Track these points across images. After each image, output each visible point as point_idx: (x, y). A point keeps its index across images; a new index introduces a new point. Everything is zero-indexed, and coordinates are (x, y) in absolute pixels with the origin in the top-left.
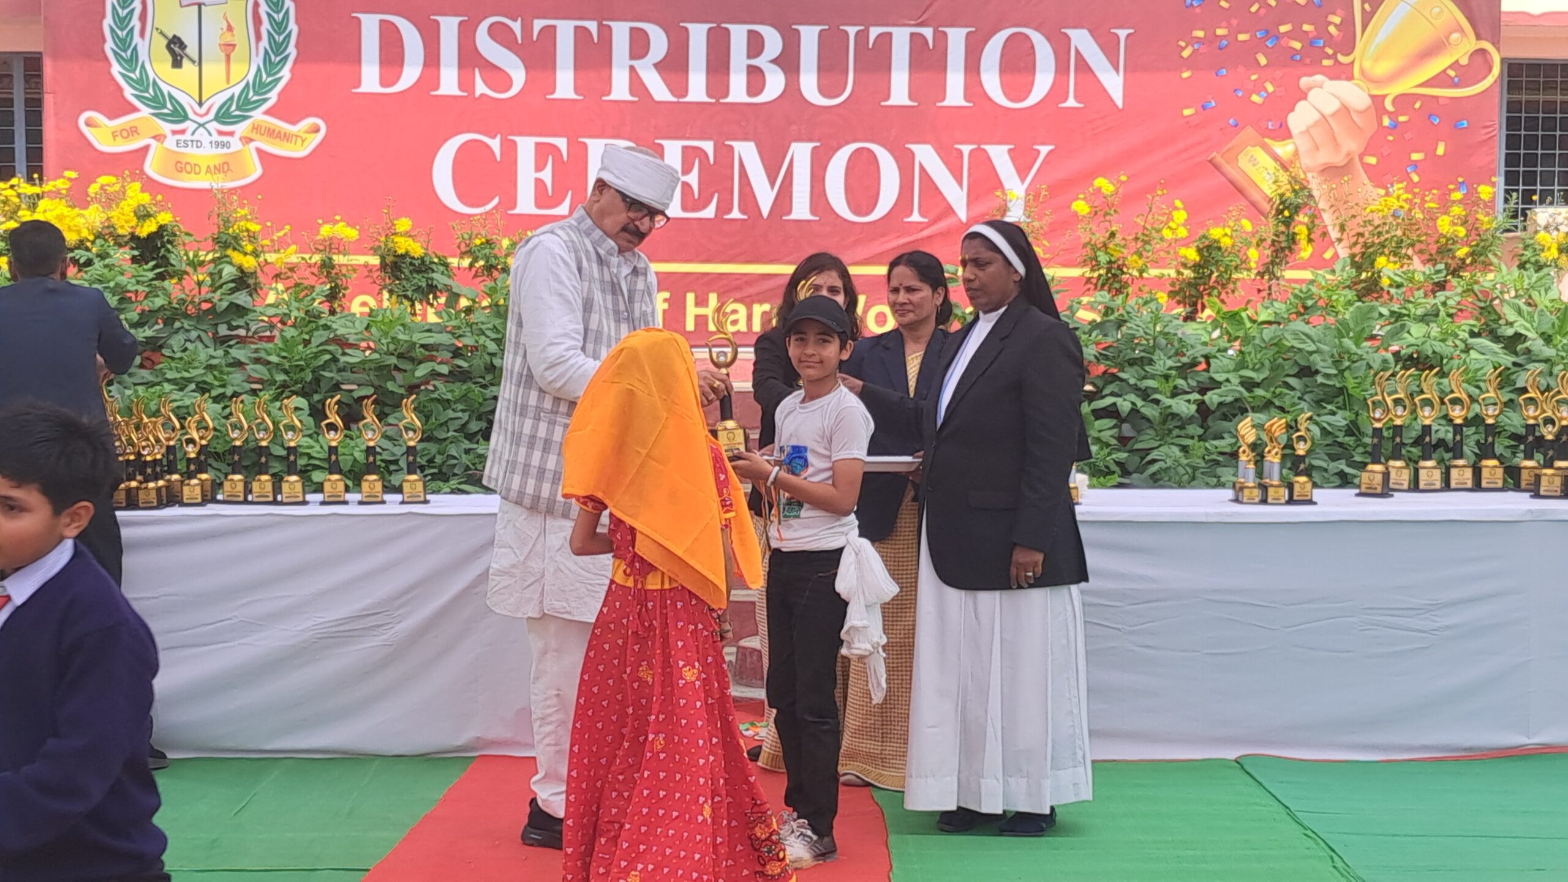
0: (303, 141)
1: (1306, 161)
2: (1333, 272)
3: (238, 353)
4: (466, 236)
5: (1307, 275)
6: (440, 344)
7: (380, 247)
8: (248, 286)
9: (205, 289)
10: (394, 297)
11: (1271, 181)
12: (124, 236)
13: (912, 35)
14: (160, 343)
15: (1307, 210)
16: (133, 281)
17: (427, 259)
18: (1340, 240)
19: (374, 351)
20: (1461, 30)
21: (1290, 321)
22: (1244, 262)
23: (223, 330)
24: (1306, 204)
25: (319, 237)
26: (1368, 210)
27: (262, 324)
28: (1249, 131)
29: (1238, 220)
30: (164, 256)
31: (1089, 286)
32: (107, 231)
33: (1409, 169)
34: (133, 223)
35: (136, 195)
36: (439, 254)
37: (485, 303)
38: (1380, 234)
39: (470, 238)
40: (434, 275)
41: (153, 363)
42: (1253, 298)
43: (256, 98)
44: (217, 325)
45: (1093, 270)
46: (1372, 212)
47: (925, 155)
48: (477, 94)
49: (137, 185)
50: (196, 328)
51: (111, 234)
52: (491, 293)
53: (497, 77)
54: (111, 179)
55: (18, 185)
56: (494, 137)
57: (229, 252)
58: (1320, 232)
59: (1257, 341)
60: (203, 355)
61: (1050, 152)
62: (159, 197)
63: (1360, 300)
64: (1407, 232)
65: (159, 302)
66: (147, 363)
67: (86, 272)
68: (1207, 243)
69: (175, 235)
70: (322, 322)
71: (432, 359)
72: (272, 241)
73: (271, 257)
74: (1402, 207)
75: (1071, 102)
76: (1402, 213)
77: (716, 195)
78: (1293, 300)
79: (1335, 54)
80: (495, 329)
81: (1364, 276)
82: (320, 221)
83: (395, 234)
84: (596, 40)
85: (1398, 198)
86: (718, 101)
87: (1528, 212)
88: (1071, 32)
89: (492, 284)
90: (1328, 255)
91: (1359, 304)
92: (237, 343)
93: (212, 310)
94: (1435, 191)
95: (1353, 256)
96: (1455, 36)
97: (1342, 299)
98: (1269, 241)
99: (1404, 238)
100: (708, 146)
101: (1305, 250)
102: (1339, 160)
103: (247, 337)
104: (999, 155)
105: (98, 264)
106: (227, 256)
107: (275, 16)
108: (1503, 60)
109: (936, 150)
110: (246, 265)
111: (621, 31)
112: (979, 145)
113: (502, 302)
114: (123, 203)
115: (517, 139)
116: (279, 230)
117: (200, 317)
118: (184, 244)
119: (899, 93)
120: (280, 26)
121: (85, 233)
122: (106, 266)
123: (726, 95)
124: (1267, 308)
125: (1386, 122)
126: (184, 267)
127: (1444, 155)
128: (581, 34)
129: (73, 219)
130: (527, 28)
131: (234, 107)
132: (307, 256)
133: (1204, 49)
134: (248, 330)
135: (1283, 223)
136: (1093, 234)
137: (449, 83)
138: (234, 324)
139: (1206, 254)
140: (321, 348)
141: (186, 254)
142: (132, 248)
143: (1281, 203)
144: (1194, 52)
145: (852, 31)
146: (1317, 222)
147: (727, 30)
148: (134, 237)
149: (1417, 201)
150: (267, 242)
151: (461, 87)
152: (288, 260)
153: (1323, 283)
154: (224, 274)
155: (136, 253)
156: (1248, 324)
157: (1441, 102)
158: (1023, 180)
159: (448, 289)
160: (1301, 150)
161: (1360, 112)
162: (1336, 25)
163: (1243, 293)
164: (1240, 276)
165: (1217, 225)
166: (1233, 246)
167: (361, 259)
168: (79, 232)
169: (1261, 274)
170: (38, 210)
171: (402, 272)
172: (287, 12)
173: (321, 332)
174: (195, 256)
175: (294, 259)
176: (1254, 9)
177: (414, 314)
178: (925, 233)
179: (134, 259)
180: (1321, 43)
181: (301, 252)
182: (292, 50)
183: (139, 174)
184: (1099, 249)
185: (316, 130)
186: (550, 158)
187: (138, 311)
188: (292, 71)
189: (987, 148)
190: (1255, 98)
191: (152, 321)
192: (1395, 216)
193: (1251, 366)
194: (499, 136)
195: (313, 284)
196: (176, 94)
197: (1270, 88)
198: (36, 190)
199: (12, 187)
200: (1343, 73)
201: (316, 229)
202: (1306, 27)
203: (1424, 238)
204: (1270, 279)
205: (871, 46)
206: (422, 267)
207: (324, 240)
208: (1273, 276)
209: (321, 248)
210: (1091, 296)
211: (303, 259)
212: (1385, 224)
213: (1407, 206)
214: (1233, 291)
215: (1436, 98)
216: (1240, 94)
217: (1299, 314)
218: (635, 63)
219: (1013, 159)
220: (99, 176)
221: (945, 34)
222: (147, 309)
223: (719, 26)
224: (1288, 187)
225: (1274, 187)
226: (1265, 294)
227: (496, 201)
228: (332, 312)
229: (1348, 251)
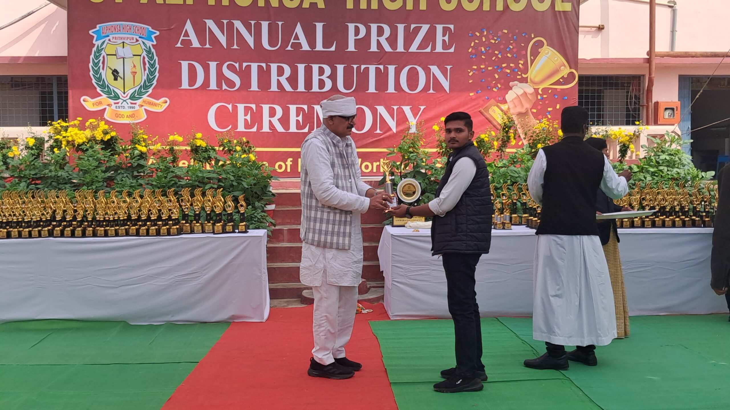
0: (161, 106)
1: (512, 111)
2: (523, 149)
3: (140, 181)
4: (221, 139)
5: (514, 150)
6: (213, 178)
7: (191, 143)
8: (143, 158)
9: (128, 159)
10: (196, 161)
11: (501, 118)
12: (98, 140)
13: (376, 68)
14: (114, 178)
15: (512, 128)
16: (103, 156)
17: (208, 148)
18: (525, 138)
19: (190, 180)
20: (564, 65)
21: (509, 166)
22: (493, 146)
23: (136, 173)
24: (513, 126)
25: (169, 140)
26: (534, 128)
27: (149, 171)
28: (492, 101)
29: (490, 132)
30: (113, 147)
31: (439, 155)
32: (92, 139)
33: (547, 114)
34: (102, 136)
35: (103, 126)
36: (212, 145)
37: (228, 162)
38: (538, 136)
39: (223, 140)
40: (209, 153)
41: (110, 185)
42: (496, 159)
43: (144, 91)
44: (133, 172)
45: (440, 149)
46: (536, 128)
47: (381, 110)
48: (223, 89)
49: (103, 123)
50: (126, 173)
51: (94, 140)
52: (231, 159)
53: (231, 83)
54: (94, 120)
55: (61, 123)
56: (229, 104)
57: (137, 146)
58: (518, 135)
59: (498, 174)
60: (129, 181)
61: (425, 108)
62: (111, 127)
63: (532, 159)
64: (548, 135)
65: (113, 164)
66: (109, 186)
67: (86, 153)
68: (480, 140)
69: (117, 140)
70: (171, 170)
71: (210, 183)
72: (152, 142)
73: (151, 147)
74: (546, 127)
75: (431, 91)
76: (546, 129)
77: (308, 124)
78: (510, 159)
79: (521, 74)
80: (233, 172)
81: (533, 150)
82: (169, 135)
83: (196, 139)
84: (265, 70)
85: (545, 124)
86: (308, 91)
87: (589, 128)
88: (431, 67)
89: (232, 156)
90: (520, 143)
91: (532, 160)
92: (141, 178)
93: (131, 166)
94: (557, 121)
95: (529, 144)
96: (563, 67)
97: (526, 158)
98: (501, 139)
99: (547, 138)
100: (305, 107)
101: (513, 142)
102: (523, 110)
103: (144, 176)
104: (407, 110)
105: (90, 151)
106: (135, 147)
107: (151, 62)
108: (579, 75)
109: (386, 108)
110: (143, 150)
111: (274, 67)
112: (400, 105)
113: (235, 163)
114: (98, 129)
115: (238, 105)
116: (154, 138)
117: (127, 169)
118: (120, 143)
119: (372, 89)
120: (152, 66)
121: (85, 140)
122: (93, 151)
123: (312, 89)
124: (500, 162)
125: (539, 97)
126: (121, 151)
127: (559, 108)
128: (260, 67)
129: (81, 134)
130: (241, 66)
131: (136, 94)
132: (164, 147)
133: (477, 73)
134: (144, 173)
135: (506, 132)
136: (440, 136)
137: (213, 85)
138: (140, 171)
139: (479, 143)
140: (171, 179)
141: (122, 146)
142: (102, 145)
143: (505, 126)
144: (473, 73)
145: (355, 66)
146: (517, 132)
147: (311, 66)
148: (102, 141)
149: (551, 124)
150: (150, 142)
151: (217, 86)
152: (157, 148)
153: (520, 153)
154: (135, 153)
155: (104, 146)
156: (495, 168)
157: (558, 90)
158: (415, 118)
159: (216, 158)
160: (510, 107)
161: (531, 94)
162: (521, 64)
163: (492, 157)
164: (491, 151)
165: (482, 134)
166: (489, 140)
167: (184, 148)
168: (82, 139)
169: (498, 150)
170: (68, 131)
171: (198, 152)
172: (155, 60)
173: (171, 174)
174: (125, 147)
175: (160, 148)
176: (493, 59)
177: (203, 167)
178: (382, 137)
179: (102, 149)
180: (517, 70)
181: (162, 145)
182: (157, 74)
183: (103, 119)
184: (442, 142)
185: (166, 102)
186: (250, 111)
187: (105, 167)
188: (157, 81)
189: (403, 107)
190: (494, 89)
191: (110, 171)
192: (543, 130)
193: (496, 182)
194: (231, 104)
195: (167, 156)
196: (117, 90)
197: (499, 86)
198: (67, 124)
199: (59, 123)
200: (524, 80)
201: (168, 137)
202: (512, 65)
203: (553, 137)
204: (501, 152)
205: (362, 72)
206: (206, 150)
207: (171, 141)
208: (502, 151)
209: (169, 144)
210: (441, 158)
211: (163, 148)
212: (540, 132)
213: (548, 127)
214: (489, 156)
215: (556, 89)
216: (489, 88)
217: (512, 164)
218: (279, 78)
219: (412, 111)
220: (89, 119)
221: (387, 67)
222: (108, 166)
223: (308, 65)
224: (507, 120)
225: (502, 120)
226: (499, 157)
227: (230, 127)
228: (174, 167)
229: (528, 142)
